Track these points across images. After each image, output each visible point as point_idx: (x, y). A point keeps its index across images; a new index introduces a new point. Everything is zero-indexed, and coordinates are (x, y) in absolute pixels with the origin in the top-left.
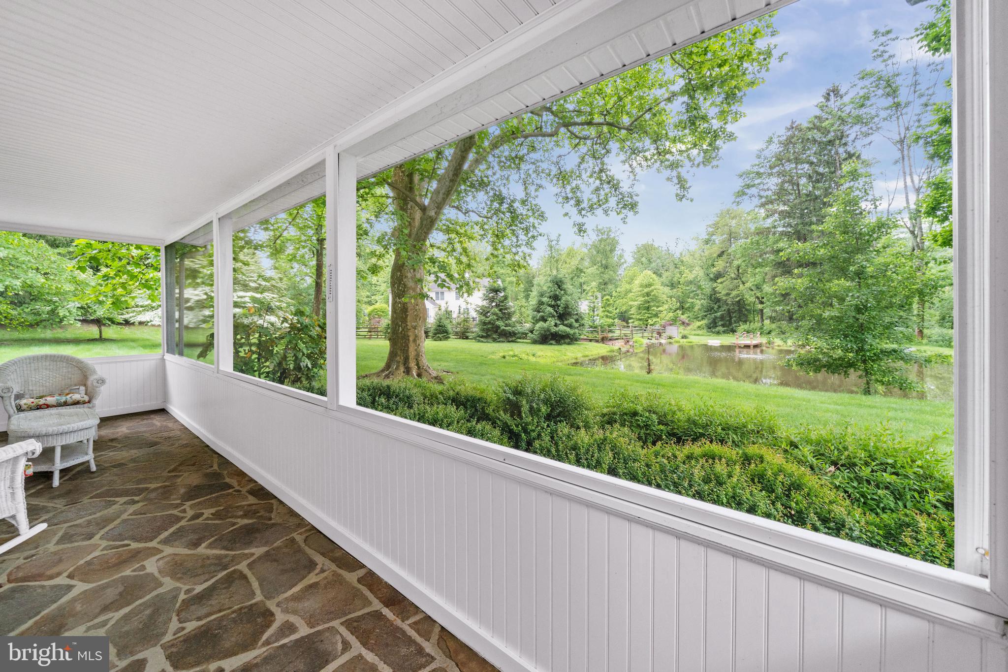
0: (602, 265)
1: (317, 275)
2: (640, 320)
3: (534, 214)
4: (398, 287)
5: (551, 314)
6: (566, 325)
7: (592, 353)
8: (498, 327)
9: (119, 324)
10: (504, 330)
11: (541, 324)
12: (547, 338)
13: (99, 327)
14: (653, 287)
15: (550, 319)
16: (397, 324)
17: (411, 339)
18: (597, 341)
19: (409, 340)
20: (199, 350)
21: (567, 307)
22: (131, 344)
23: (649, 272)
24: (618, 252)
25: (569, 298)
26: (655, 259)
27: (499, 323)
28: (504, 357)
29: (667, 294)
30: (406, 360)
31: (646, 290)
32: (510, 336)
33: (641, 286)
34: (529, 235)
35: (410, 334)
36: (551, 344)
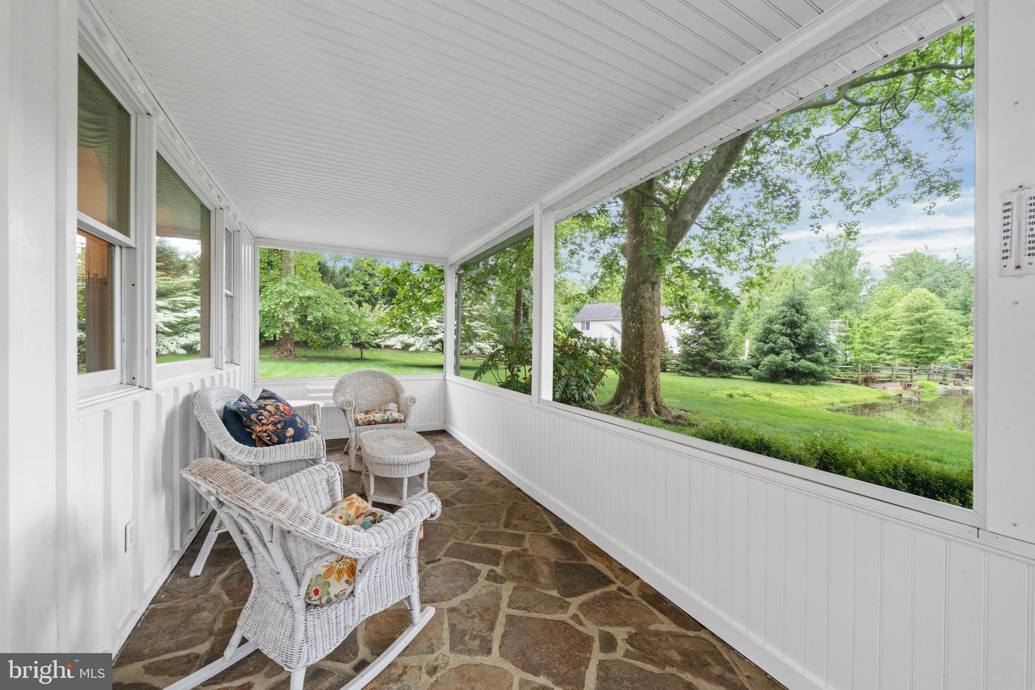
0: (835, 285)
1: (517, 304)
2: (904, 356)
3: (776, 216)
4: (633, 309)
5: (786, 345)
6: (810, 360)
7: (854, 399)
8: (710, 360)
9: (373, 347)
10: (716, 363)
11: (772, 357)
12: (777, 375)
13: (361, 349)
14: (930, 312)
15: (786, 351)
16: (630, 351)
17: (648, 369)
18: (855, 382)
19: (645, 370)
20: (473, 373)
21: (811, 336)
22: (381, 363)
23: (924, 291)
24: (861, 265)
25: (815, 324)
26: (928, 272)
27: (710, 355)
28: (731, 396)
29: (956, 320)
30: (642, 393)
31: (918, 315)
32: (723, 371)
33: (909, 309)
34: (768, 245)
35: (647, 363)
36: (787, 383)
